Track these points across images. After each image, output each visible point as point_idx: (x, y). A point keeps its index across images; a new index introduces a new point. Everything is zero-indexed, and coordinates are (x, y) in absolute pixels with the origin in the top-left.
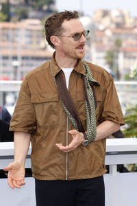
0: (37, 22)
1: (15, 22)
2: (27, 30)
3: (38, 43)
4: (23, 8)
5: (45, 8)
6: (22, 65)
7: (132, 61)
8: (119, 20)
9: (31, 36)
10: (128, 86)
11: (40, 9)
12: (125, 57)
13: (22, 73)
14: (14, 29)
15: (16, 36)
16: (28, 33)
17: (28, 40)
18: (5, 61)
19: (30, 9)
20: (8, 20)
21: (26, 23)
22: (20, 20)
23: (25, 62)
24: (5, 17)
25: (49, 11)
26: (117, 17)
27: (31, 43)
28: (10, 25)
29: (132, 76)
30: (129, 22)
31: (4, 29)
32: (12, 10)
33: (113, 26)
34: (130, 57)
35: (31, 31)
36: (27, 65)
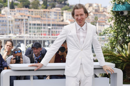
0: (59, 9)
1: (49, 9)
2: (55, 12)
3: (59, 18)
4: (53, 3)
5: (63, 2)
6: (52, 28)
7: (102, 27)
8: (97, 8)
9: (56, 15)
10: (101, 38)
11: (61, 3)
12: (99, 25)
13: (52, 32)
14: (49, 12)
15: (50, 15)
16: (55, 14)
17: (55, 17)
18: (45, 26)
19: (56, 3)
20: (46, 8)
21: (54, 9)
22: (51, 8)
23: (54, 27)
24: (45, 7)
25: (65, 4)
26: (95, 7)
27: (56, 18)
28: (47, 10)
29: (102, 34)
30: (101, 9)
31: (44, 12)
32: (48, 3)
33: (94, 11)
34: (101, 25)
35: (56, 12)
36: (55, 28)
